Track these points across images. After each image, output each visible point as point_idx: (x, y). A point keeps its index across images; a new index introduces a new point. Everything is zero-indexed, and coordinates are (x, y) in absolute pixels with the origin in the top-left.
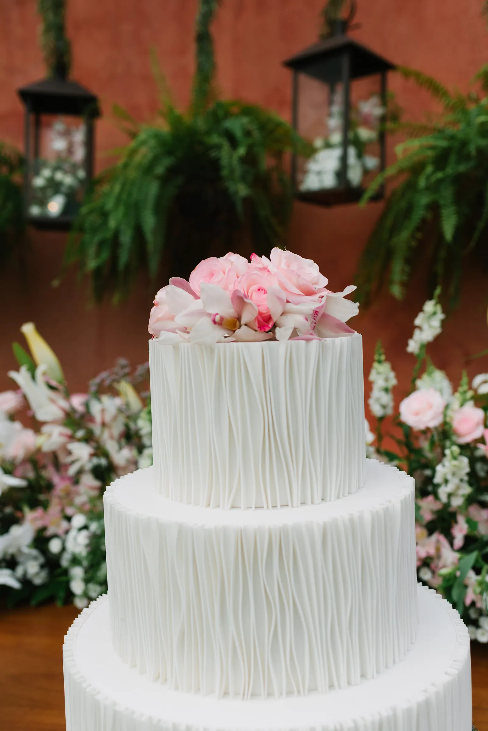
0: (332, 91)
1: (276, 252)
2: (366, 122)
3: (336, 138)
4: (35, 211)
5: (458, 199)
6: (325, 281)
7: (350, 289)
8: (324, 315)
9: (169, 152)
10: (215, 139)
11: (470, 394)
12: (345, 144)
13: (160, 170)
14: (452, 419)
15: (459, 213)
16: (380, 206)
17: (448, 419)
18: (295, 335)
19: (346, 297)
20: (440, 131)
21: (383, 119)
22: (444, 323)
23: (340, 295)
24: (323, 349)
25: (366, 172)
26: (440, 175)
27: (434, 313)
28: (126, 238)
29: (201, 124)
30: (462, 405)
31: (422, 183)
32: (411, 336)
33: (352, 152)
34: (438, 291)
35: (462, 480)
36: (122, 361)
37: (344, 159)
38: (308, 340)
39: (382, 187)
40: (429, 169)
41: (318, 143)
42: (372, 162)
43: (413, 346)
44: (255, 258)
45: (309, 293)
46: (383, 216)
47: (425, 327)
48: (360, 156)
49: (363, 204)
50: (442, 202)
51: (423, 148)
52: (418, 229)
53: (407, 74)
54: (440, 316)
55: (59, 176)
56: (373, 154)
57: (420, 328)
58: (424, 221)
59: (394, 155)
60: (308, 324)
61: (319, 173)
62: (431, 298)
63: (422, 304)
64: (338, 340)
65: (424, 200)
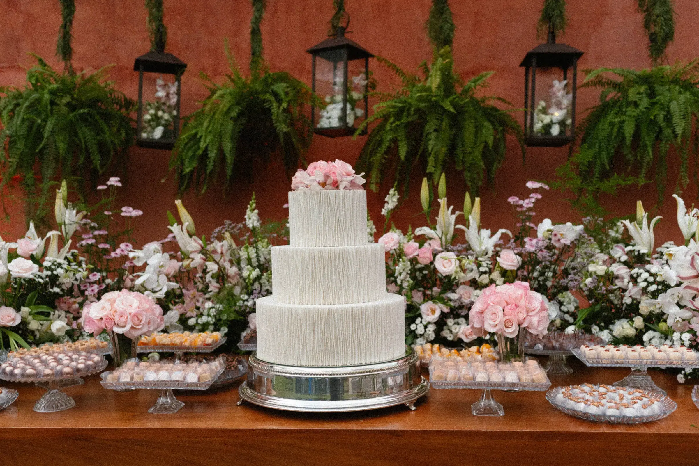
0: (335, 68)
1: (337, 160)
2: (356, 88)
3: (339, 98)
4: (144, 135)
5: (408, 137)
6: (354, 172)
7: (363, 174)
8: (354, 183)
9: (238, 104)
10: (268, 96)
11: (413, 235)
12: (345, 101)
13: (233, 114)
14: (403, 247)
15: (408, 144)
16: (365, 138)
17: (401, 247)
18: (345, 188)
19: (362, 177)
20: (398, 98)
21: (366, 86)
22: (398, 199)
23: (359, 176)
24: (354, 193)
25: (356, 118)
26: (398, 123)
27: (394, 195)
28: (212, 154)
29: (258, 87)
30: (408, 241)
31: (388, 127)
32: (383, 207)
33: (349, 106)
34: (396, 184)
35: (407, 273)
36: (228, 222)
37: (344, 110)
38: (350, 190)
39: (366, 128)
40: (392, 119)
41: (328, 99)
42: (360, 112)
43: (384, 212)
44: (330, 162)
45: (349, 175)
46: (367, 144)
47: (390, 202)
48: (353, 109)
49: (355, 137)
50: (399, 138)
51: (388, 107)
52: (386, 153)
53: (380, 60)
54: (397, 196)
55: (160, 113)
56: (362, 108)
57: (387, 202)
58: (389, 147)
59: (373, 111)
60: (350, 185)
61: (329, 118)
62: (392, 188)
63: (389, 190)
64: (359, 191)
65: (390, 136)
